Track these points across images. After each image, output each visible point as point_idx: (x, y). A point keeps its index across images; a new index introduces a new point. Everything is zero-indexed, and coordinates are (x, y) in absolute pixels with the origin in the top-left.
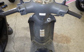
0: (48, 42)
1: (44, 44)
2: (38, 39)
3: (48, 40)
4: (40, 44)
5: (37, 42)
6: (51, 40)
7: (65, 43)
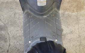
0: (51, 12)
1: (45, 17)
2: (34, 9)
3: (52, 9)
4: (38, 17)
5: (32, 13)
6: (56, 9)
7: (75, 10)
